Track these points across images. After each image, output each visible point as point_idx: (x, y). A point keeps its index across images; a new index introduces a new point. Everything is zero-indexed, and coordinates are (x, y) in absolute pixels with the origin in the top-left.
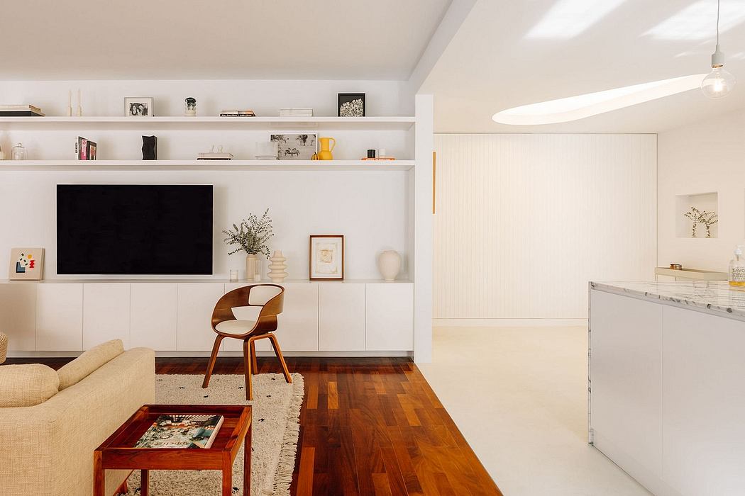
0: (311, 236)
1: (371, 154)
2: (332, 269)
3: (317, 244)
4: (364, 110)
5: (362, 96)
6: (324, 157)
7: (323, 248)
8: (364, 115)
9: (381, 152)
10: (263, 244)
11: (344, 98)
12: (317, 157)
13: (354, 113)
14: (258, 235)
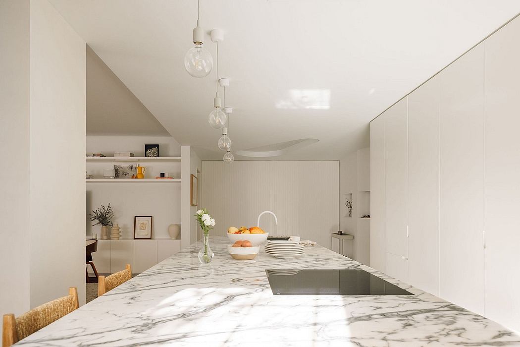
0: (135, 217)
1: (163, 175)
2: (145, 233)
3: (139, 220)
4: (158, 153)
5: (157, 146)
6: (138, 177)
7: (142, 223)
8: (158, 156)
9: (166, 175)
10: (109, 221)
11: (148, 147)
12: (134, 177)
13: (153, 155)
14: (107, 216)
